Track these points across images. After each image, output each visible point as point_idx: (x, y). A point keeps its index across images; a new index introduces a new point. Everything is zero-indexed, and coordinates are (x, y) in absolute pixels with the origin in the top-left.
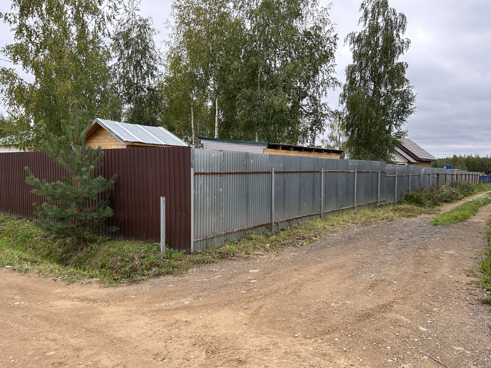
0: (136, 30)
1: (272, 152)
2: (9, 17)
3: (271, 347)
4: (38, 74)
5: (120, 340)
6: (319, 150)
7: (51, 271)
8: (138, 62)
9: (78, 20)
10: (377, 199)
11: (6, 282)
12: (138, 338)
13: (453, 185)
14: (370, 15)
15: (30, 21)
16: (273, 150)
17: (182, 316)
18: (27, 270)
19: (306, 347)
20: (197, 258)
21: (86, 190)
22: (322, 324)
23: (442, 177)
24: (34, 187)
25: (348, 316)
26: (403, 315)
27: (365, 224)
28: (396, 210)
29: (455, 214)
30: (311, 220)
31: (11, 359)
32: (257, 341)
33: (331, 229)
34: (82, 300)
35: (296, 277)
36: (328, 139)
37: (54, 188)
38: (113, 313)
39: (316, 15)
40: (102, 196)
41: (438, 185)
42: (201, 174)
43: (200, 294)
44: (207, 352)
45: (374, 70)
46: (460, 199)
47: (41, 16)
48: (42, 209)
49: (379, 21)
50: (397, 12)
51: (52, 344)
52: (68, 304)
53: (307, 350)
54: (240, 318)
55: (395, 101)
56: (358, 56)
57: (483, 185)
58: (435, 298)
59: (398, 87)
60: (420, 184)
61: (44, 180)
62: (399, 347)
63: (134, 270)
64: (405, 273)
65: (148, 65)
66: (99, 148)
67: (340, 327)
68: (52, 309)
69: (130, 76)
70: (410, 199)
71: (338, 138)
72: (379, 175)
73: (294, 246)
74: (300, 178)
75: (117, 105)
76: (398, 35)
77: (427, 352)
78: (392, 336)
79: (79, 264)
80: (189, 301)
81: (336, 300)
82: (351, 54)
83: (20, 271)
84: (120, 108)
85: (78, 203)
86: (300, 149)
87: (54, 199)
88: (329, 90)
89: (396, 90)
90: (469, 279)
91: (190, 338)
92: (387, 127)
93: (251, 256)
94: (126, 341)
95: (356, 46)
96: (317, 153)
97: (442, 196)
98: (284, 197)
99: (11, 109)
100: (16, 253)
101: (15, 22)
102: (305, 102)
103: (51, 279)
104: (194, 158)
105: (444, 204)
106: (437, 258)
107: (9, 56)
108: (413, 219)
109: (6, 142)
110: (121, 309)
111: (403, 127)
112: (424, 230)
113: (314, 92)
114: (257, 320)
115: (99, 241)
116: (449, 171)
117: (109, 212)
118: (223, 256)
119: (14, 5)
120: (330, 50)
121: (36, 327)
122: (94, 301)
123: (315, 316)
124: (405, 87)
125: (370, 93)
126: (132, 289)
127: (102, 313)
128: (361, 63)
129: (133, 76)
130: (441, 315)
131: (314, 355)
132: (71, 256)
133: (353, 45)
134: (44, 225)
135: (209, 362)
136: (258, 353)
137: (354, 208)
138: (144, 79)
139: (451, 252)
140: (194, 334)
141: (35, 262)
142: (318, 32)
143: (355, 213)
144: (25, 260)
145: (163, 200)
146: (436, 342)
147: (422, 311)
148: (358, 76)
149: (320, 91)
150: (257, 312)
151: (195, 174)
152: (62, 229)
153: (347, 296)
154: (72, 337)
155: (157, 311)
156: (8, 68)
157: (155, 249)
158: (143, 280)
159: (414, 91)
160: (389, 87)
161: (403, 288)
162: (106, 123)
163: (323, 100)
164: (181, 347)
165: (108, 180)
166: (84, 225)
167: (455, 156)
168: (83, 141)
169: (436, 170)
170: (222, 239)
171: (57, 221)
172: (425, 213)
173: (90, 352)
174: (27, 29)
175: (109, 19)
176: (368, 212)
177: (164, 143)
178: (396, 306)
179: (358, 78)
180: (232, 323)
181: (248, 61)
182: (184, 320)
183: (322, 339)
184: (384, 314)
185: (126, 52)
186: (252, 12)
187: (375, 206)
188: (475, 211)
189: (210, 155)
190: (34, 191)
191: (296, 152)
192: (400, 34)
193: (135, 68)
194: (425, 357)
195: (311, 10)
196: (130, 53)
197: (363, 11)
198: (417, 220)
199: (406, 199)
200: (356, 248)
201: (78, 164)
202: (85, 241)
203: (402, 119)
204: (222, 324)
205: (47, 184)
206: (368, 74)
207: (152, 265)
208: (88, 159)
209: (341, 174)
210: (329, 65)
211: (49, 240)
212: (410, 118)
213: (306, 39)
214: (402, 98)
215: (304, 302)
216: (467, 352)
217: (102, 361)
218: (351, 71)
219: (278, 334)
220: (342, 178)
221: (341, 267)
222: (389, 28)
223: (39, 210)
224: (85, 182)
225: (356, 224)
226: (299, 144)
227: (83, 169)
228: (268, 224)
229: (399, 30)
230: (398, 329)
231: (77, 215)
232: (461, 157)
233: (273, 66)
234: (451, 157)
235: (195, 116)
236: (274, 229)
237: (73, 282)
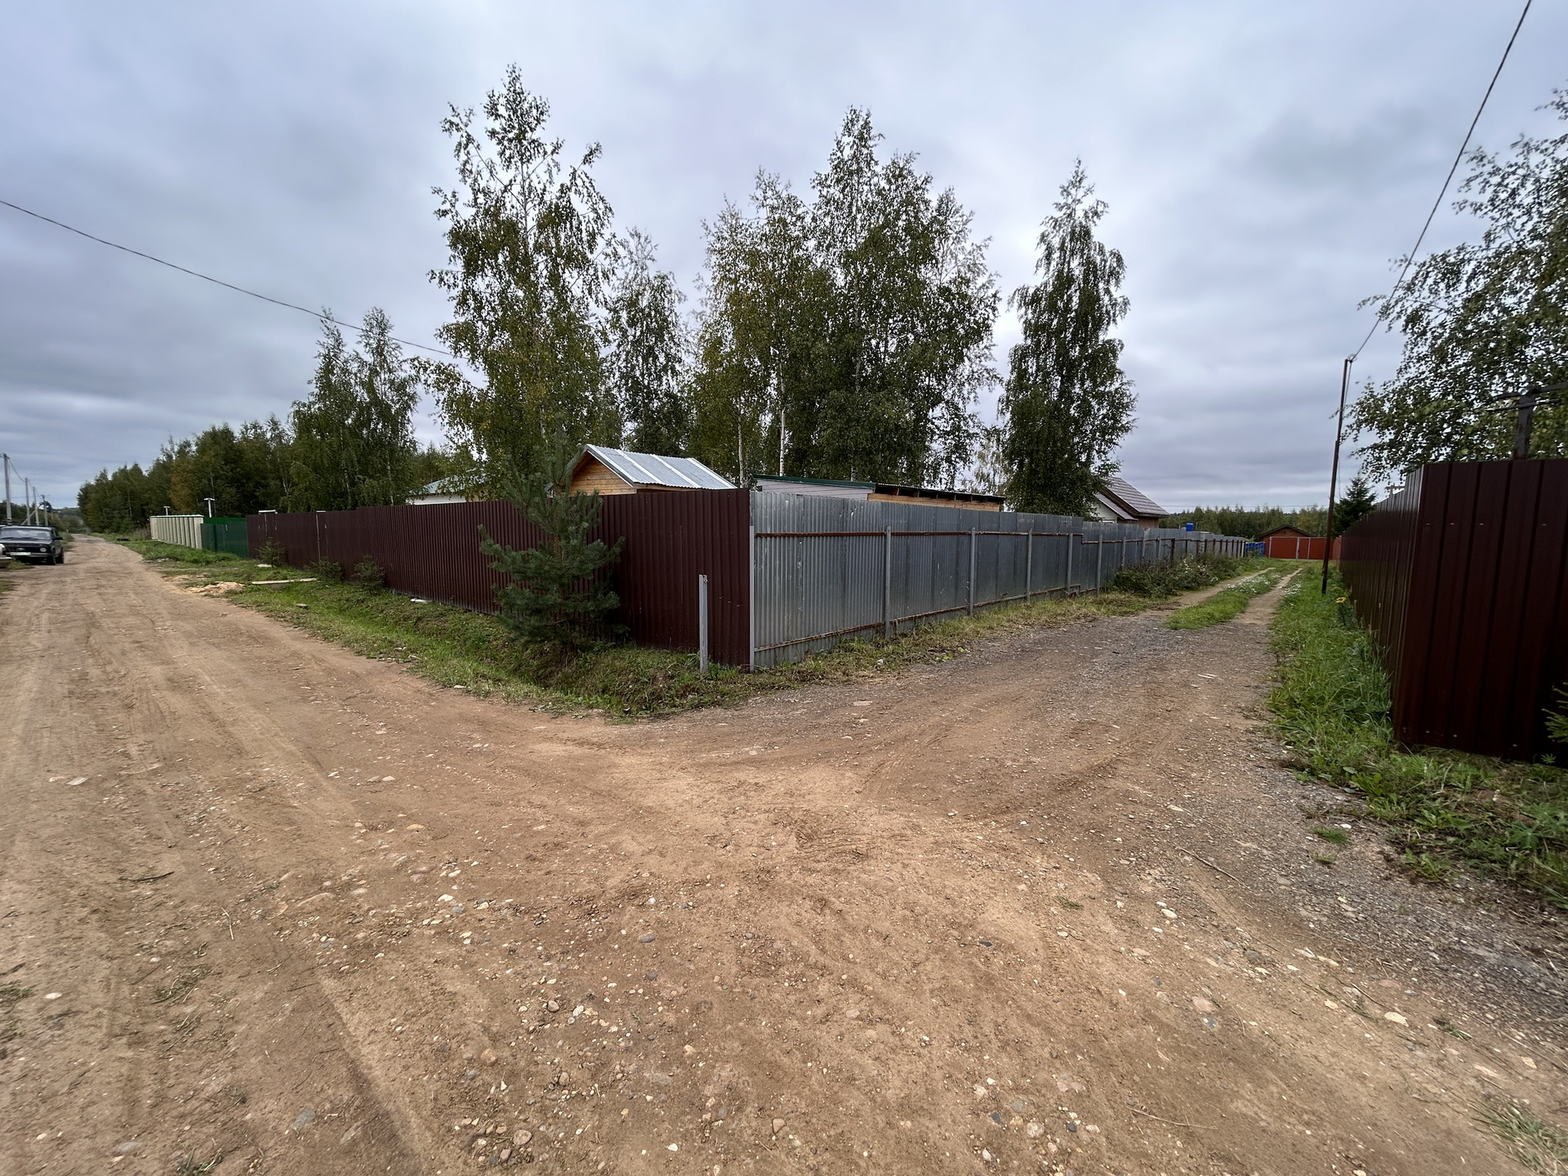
0: (647, 294)
1: (881, 499)
2: (446, 278)
3: (909, 832)
4: (492, 371)
5: (650, 810)
6: (963, 497)
7: (526, 695)
8: (651, 349)
9: (555, 279)
10: (1066, 583)
11: (457, 711)
12: (679, 810)
13: (1200, 559)
14: (1056, 255)
15: (479, 284)
16: (885, 496)
17: (749, 775)
18: (487, 694)
19: (971, 835)
20: (761, 679)
21: (576, 564)
22: (994, 796)
23: (1179, 546)
24: (492, 559)
25: (1039, 783)
26: (1137, 783)
27: (1046, 626)
28: (1100, 603)
29: (1209, 609)
30: (953, 618)
31: (477, 835)
32: (882, 822)
33: (988, 633)
34: (581, 743)
35: (939, 716)
36: (974, 479)
37: (525, 560)
38: (632, 765)
39: (961, 257)
40: (600, 573)
41: (1172, 558)
42: (767, 535)
43: (775, 739)
44: (798, 837)
45: (1062, 352)
46: (1213, 585)
47: (498, 274)
48: (506, 595)
49: (1073, 265)
50: (1107, 249)
51: (539, 813)
52: (558, 750)
53: (973, 840)
54: (847, 782)
55: (1099, 410)
56: (1033, 329)
57: (1252, 560)
58: (1192, 755)
59: (1103, 383)
60: (1141, 557)
61: (508, 547)
62: (1138, 838)
63: (657, 697)
64: (1131, 711)
65: (667, 355)
66: (596, 493)
67: (1027, 802)
68: (533, 757)
69: (638, 373)
70: (1123, 583)
71: (991, 476)
72: (1071, 541)
73: (927, 663)
74: (934, 544)
75: (614, 424)
76: (1107, 291)
77: (1189, 848)
78: (1123, 819)
79: (567, 685)
80: (757, 750)
81: (1013, 756)
82: (1020, 327)
83: (477, 694)
84: (619, 430)
85: (562, 585)
86: (932, 495)
87: (526, 578)
88: (982, 391)
89: (1102, 389)
90: (1250, 724)
91: (766, 811)
92: (1083, 458)
93: (854, 678)
94: (659, 812)
95: (1030, 311)
96: (960, 502)
97: (1181, 579)
98: (907, 578)
99: (453, 432)
100: (469, 666)
101: (455, 285)
102: (938, 411)
103: (527, 708)
104: (754, 508)
105: (1185, 593)
106: (1186, 685)
107: (448, 343)
108: (1132, 619)
109: (444, 486)
110: (646, 760)
111: (1112, 456)
112: (1156, 637)
113: (954, 395)
114: (877, 787)
115: (596, 649)
116: (1192, 535)
117: (612, 600)
118: (805, 678)
119: (454, 257)
120: (985, 319)
121: (511, 784)
122: (600, 746)
123: (979, 782)
124: (1117, 385)
125: (1055, 395)
126: (658, 727)
127: (616, 766)
128: (1039, 341)
129: (642, 375)
130: (1206, 785)
131: (987, 848)
132: (552, 672)
133: (1024, 309)
134: (511, 621)
135: (803, 854)
136: (888, 842)
137: (1025, 598)
138: (659, 378)
139: (1209, 676)
140: (773, 807)
141: (499, 680)
142: (964, 287)
143: (1028, 608)
144: (483, 676)
145: (703, 580)
146: (1203, 831)
147: (1170, 778)
148: (1031, 365)
149: (965, 392)
150: (875, 774)
151: (757, 536)
152: (538, 628)
153: (1034, 749)
154: (570, 802)
155: (706, 765)
156: (446, 364)
157: (689, 662)
158: (674, 713)
159: (1132, 391)
160: (1088, 384)
161: (1132, 736)
162: (600, 452)
163: (970, 409)
164: (753, 826)
165: (609, 548)
166: (573, 623)
167: (1198, 510)
168: (568, 482)
169: (1170, 533)
170: (802, 648)
171: (530, 615)
172: (1152, 608)
173: (602, 829)
174: (475, 296)
175: (606, 276)
176: (1051, 606)
177: (697, 486)
178: (1122, 768)
179: (1032, 370)
180: (834, 789)
181: (840, 341)
182: (753, 781)
183: (996, 822)
184: (1102, 781)
185: (631, 332)
186: (848, 254)
187: (1062, 595)
188: (1243, 605)
189: (782, 503)
190: (494, 565)
191: (925, 499)
192: (1112, 288)
193: (645, 360)
194: (1186, 858)
195: (952, 247)
196: (638, 334)
197: (1044, 247)
198: (1140, 619)
199: (1116, 583)
200: (1038, 668)
201: (563, 520)
202: (574, 648)
203: (1111, 441)
204: (819, 790)
205: (514, 553)
206: (1050, 362)
207: (687, 689)
208: (577, 511)
209: (1005, 538)
210: (981, 346)
211: (518, 645)
212: (1123, 440)
213: (941, 301)
214: (1112, 404)
215: (958, 757)
216: (1265, 852)
217: (624, 845)
218: (1020, 356)
219: (918, 811)
220: (1006, 544)
221: (1016, 700)
222: (1091, 277)
223: (502, 596)
224: (576, 550)
225: (1032, 626)
226: (926, 486)
227: (571, 528)
228: (879, 625)
229: (1108, 281)
230: (1131, 808)
231: (561, 604)
232: (1209, 511)
233: (882, 349)
234: (1192, 510)
235: (744, 440)
236: (889, 634)
237: (563, 714)
